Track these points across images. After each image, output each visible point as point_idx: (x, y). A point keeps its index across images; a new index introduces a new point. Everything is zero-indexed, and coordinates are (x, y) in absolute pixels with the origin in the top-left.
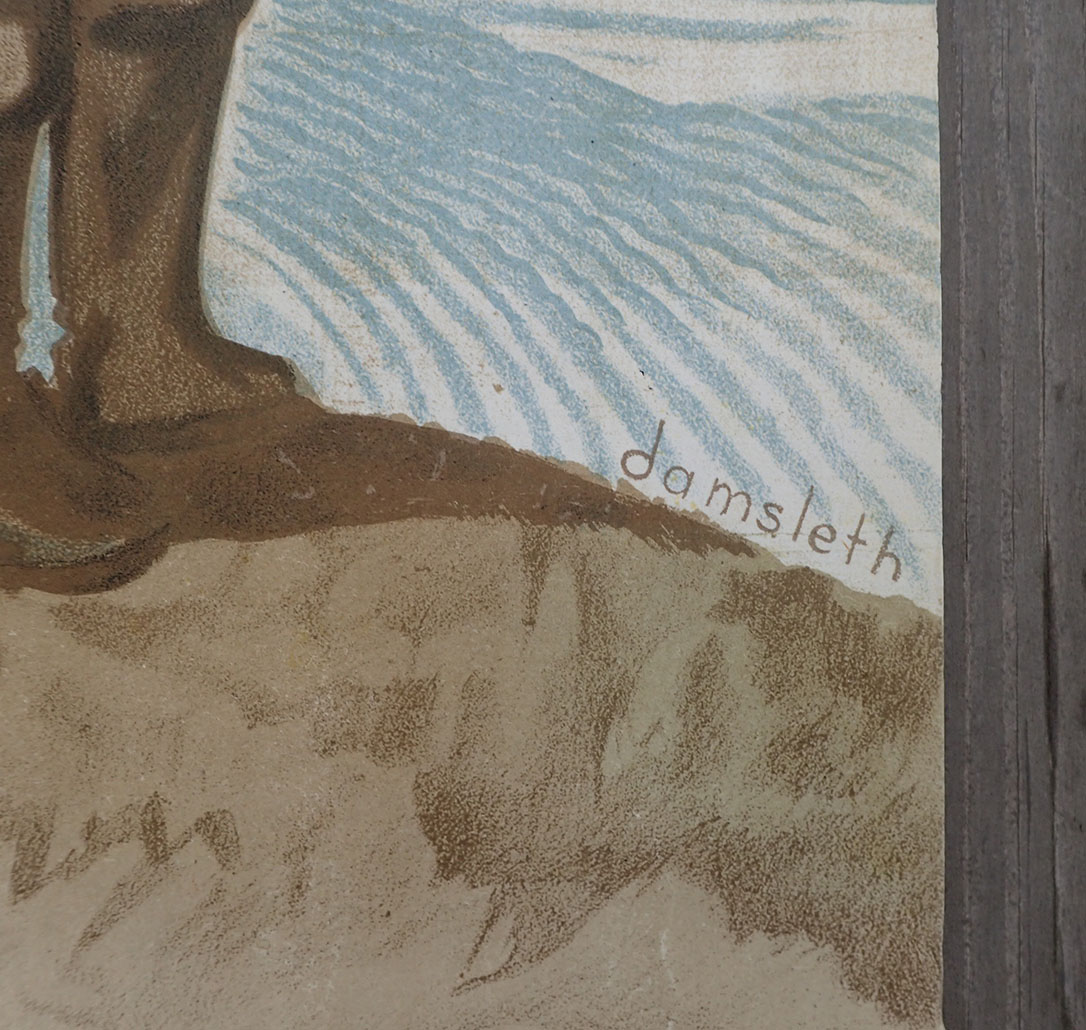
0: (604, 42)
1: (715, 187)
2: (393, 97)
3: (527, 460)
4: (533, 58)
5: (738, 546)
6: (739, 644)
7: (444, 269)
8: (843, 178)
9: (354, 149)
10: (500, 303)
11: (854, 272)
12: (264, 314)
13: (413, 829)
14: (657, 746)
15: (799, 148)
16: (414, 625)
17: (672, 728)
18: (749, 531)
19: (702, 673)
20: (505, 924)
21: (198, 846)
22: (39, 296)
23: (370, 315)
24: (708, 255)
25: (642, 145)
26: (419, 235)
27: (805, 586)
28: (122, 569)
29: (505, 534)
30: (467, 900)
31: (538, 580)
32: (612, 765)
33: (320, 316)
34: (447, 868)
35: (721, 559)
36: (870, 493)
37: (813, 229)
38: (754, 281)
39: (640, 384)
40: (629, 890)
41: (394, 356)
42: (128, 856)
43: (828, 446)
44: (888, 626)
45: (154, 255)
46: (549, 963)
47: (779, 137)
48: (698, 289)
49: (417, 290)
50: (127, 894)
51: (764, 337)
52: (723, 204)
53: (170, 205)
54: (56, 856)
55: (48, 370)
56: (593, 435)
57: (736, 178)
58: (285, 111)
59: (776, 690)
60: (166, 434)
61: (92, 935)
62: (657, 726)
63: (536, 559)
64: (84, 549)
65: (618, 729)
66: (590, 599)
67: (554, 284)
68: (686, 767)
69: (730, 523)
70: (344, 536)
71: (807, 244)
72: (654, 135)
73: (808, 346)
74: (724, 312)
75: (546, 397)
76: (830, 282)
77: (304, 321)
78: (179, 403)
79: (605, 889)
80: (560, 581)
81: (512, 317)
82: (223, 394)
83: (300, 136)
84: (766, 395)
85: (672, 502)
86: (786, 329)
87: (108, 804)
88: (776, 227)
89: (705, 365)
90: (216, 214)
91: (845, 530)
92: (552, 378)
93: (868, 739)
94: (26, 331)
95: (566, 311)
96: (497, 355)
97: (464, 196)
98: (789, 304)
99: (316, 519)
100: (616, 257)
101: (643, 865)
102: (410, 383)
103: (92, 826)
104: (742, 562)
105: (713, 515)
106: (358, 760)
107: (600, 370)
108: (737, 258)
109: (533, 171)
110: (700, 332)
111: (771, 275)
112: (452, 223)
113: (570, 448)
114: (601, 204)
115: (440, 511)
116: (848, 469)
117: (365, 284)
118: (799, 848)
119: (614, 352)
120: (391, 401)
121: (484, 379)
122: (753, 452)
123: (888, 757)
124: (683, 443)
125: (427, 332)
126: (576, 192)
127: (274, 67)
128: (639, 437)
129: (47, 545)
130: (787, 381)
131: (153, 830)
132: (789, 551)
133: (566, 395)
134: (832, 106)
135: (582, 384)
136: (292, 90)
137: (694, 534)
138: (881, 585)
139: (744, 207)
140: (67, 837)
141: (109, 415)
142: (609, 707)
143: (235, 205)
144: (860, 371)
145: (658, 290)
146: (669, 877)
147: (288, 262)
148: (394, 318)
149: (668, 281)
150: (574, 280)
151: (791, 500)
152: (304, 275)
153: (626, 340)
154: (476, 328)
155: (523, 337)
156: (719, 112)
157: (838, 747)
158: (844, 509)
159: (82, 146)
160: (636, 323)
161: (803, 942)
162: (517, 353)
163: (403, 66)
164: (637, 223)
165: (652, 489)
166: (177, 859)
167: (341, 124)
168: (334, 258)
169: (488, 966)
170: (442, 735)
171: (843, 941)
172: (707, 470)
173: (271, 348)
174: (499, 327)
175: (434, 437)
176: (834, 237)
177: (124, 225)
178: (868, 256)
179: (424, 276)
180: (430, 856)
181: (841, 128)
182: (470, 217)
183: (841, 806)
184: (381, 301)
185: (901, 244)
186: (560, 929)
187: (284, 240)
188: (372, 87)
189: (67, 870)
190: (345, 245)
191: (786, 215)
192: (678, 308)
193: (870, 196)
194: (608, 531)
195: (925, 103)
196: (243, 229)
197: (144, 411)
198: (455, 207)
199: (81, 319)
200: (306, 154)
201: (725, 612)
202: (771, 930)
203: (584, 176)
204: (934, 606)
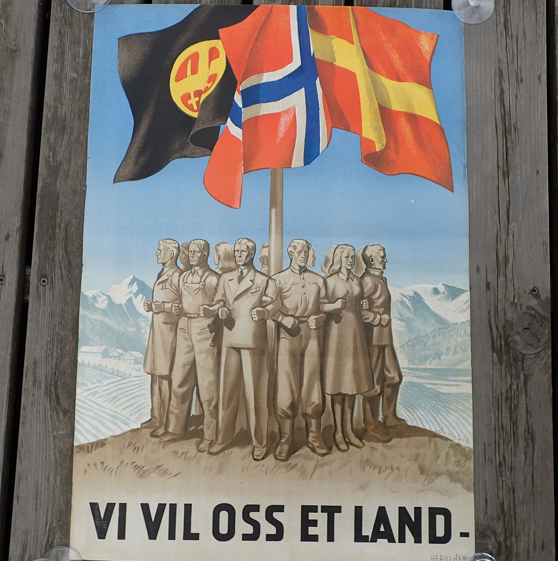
0: (437, 386)
1: (449, 402)
2: (415, 392)
3: (429, 431)
4: (429, 388)
5: (451, 440)
6: (451, 451)
7: (420, 410)
8: (461, 401)
9: (411, 398)
10: (425, 413)
11: (463, 412)
12: (402, 415)
13: (418, 469)
14: (443, 462)
15: (457, 398)
16: (418, 448)
17: (444, 459)
18: (452, 439)
19: (447, 454)
20: (427, 480)
21: (396, 470)
22: (381, 413)
23: (413, 415)
24: (448, 409)
25: (440, 397)
26: (417, 407)
27: (458, 445)
28: (388, 441)
29: (427, 438)
30: (423, 476)
31: (430, 443)
32: (438, 463)
33: (408, 415)
34: (421, 473)
35: (449, 441)
36: (465, 435)
37: (459, 407)
38: (452, 412)
39: (441, 423)
40: (440, 476)
41: (415, 420)
42: (389, 470)
43: (461, 430)
44: (467, 450)
45: (392, 409)
46: (432, 484)
47: (455, 397)
48: (447, 413)
49: (417, 412)
50: (389, 474)
51: (455, 419)
52: (449, 404)
53: (393, 404)
54: (382, 470)
55: (381, 420)
56: (436, 428)
57: (451, 401)
58: (405, 394)
59: (455, 456)
60: (393, 427)
61: (386, 478)
62: (443, 460)
63: (430, 441)
64: (385, 439)
65: (438, 459)
66: (435, 445)
67: (432, 412)
68: (446, 463)
69: (450, 438)
70: (411, 438)
71: (458, 408)
72: (442, 396)
73: (459, 419)
74: (449, 415)
75: (431, 424)
76: (461, 412)
77: (406, 415)
78: (394, 424)
79: (437, 476)
80: (432, 443)
81: (427, 415)
82: (398, 423)
83: (406, 397)
84: (454, 424)
85: (444, 436)
86: (456, 417)
87: (387, 465)
88: (455, 406)
89: (447, 421)
90: (397, 404)
91: (462, 439)
92: (431, 422)
93: (465, 462)
94: (379, 416)
95: (433, 415)
96: (426, 420)
97: (422, 403)
98: (457, 415)
99: (408, 436)
100: (438, 409)
101: (441, 474)
102: (417, 422)
103: (386, 467)
104: (451, 442)
105: (448, 437)
106: (412, 461)
107: (436, 421)
108: (451, 410)
109: (429, 400)
110: (447, 418)
111: (454, 411)
112: (421, 406)
113: (433, 430)
114: (437, 404)
115: (420, 436)
116: (463, 433)
117: (412, 412)
118: (458, 473)
119: (438, 419)
120: (415, 424)
121: (424, 422)
122: (453, 430)
123: (467, 464)
124: (445, 429)
125: (419, 417)
126: (433, 402)
127: (404, 389)
128: (440, 428)
129: (381, 438)
130: (456, 423)
131: (392, 468)
132: (457, 441)
133: (433, 424)
134: (461, 394)
135: (435, 423)
136: (405, 392)
137: (446, 439)
138: (466, 445)
139: (451, 404)
140: (383, 469)
141: (387, 425)
142: (438, 457)
143: (399, 404)
144: (464, 422)
145: (442, 413)
146: (444, 476)
147: (405, 410)
148: (415, 416)
149: (443, 411)
150: (434, 411)
151: (457, 436)
152: (406, 411)
153: (439, 418)
154: (424, 417)
155: (428, 417)
156: (448, 394)
157: (462, 462)
158: (462, 437)
159: (385, 398)
160: (440, 416)
161: (458, 483)
162: (428, 419)
163: (416, 389)
164: (440, 406)
165: (442, 434)
166: (395, 471)
167: (410, 395)
168: (409, 409)
169: (425, 484)
170: (420, 460)
171: (462, 483)
172: (448, 432)
173: (403, 418)
174: (426, 416)
175: (419, 428)
176: (461, 408)
177: (389, 406)
178: (465, 410)
179: (418, 411)
180: (420, 472)
181: (462, 396)
182: (423, 405)
183: (462, 469)
184: (414, 413)
185: (468, 408)
186: (433, 481)
187: (404, 407)
188: (413, 391)
189: (384, 471)
190: (411, 408)
191: (456, 405)
192: (445, 415)
193: (465, 403)
194: (437, 438)
195: (470, 394)
196: (400, 406)
197: (390, 425)
198: (421, 404)
199: (385, 415)
200: (406, 398)
201: (450, 447)
202: (455, 482)
203: (435, 400)
204: (472, 447)
